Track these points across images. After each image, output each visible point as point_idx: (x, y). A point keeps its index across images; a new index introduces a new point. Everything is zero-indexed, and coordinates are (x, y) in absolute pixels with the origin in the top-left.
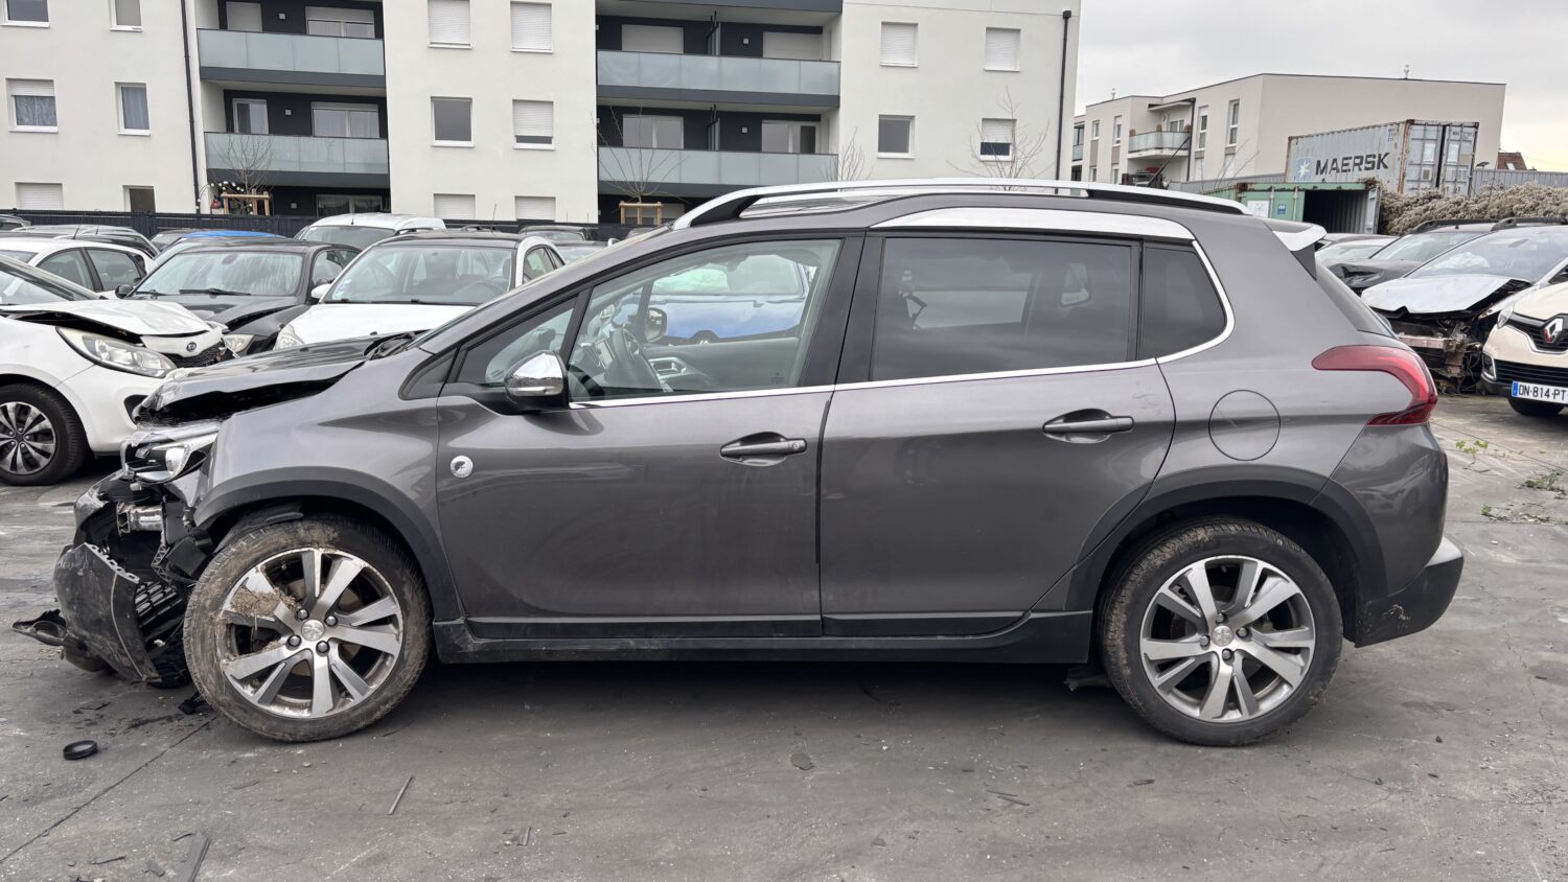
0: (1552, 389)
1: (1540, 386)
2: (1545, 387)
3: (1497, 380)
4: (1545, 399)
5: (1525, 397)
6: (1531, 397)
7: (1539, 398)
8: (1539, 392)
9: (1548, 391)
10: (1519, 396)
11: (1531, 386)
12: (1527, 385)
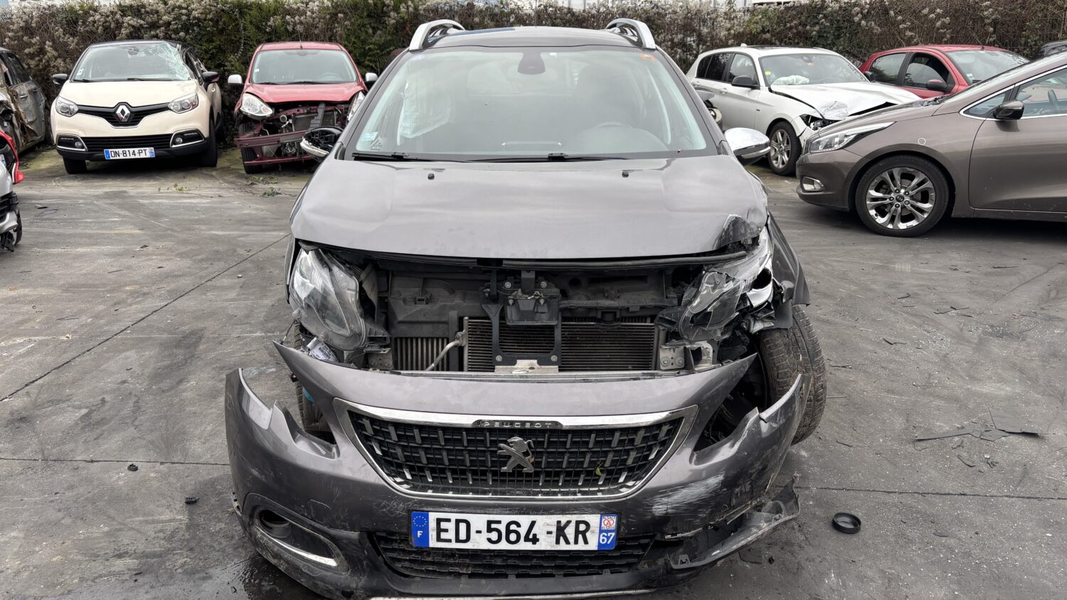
0: (136, 150)
1: (127, 150)
2: (131, 150)
3: (89, 151)
4: (133, 157)
5: (118, 158)
6: (122, 157)
7: (128, 157)
8: (127, 153)
9: (134, 151)
10: (111, 158)
11: (120, 151)
12: (117, 150)
